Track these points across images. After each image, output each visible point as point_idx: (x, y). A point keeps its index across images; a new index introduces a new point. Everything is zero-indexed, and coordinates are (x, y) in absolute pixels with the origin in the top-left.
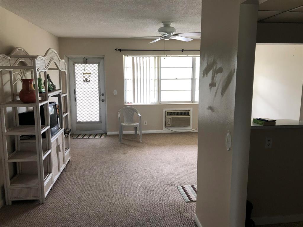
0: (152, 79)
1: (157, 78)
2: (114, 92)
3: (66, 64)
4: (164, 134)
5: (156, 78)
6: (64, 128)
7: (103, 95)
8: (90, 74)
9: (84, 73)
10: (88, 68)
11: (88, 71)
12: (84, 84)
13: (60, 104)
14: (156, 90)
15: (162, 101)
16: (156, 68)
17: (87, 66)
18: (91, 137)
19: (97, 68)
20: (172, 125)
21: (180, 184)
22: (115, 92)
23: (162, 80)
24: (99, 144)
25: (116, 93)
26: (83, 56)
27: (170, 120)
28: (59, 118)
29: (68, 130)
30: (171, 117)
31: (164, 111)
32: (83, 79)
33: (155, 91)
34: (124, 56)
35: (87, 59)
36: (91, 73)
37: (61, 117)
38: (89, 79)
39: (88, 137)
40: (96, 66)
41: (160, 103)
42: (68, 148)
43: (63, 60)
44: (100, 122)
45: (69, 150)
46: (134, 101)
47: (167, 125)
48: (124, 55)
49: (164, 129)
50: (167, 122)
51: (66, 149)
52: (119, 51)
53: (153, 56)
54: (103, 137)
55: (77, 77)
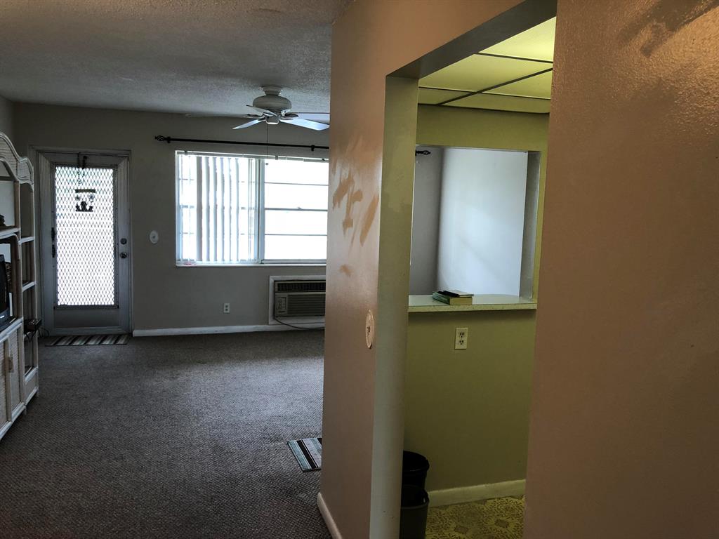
0: (243, 208)
1: (256, 206)
2: (151, 236)
3: (33, 168)
4: (271, 333)
5: (253, 206)
6: (23, 318)
7: (124, 241)
8: (93, 191)
9: (79, 188)
10: (88, 177)
11: (88, 185)
12: (78, 215)
13: (14, 262)
14: (253, 232)
15: (266, 258)
16: (254, 185)
17: (86, 173)
18: (92, 343)
19: (112, 178)
20: (288, 313)
21: (294, 437)
22: (154, 236)
23: (266, 211)
24: (111, 357)
25: (157, 238)
26: (78, 150)
27: (284, 302)
28: (10, 294)
29: (33, 322)
30: (286, 294)
31: (271, 281)
32: (76, 202)
33: (249, 235)
34: (178, 153)
35: (85, 157)
36: (96, 189)
37: (15, 292)
38: (90, 203)
39: (84, 342)
40: (110, 175)
41: (262, 263)
42: (33, 367)
43: (26, 159)
44: (116, 306)
45: (34, 370)
46: (200, 259)
47: (278, 313)
48: (176, 151)
49: (271, 321)
50: (277, 306)
51: (27, 368)
52: (166, 142)
53: (245, 156)
54: (121, 342)
55: (60, 199)
